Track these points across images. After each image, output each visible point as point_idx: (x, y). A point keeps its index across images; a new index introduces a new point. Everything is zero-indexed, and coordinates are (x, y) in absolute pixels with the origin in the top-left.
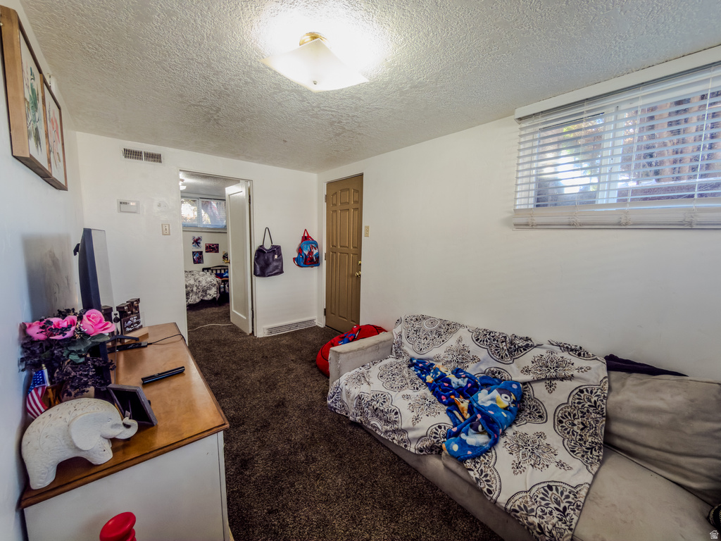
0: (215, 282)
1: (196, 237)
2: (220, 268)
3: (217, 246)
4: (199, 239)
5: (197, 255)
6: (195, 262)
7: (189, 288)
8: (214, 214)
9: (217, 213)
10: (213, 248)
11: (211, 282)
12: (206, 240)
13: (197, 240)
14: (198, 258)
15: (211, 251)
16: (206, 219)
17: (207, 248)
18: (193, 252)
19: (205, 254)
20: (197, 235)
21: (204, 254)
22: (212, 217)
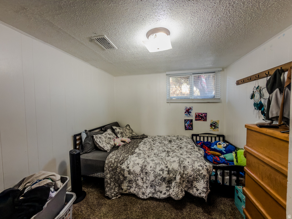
0: (204, 172)
1: (188, 107)
2: (207, 135)
3: (206, 115)
4: (190, 109)
5: (188, 123)
6: (186, 129)
7: (171, 175)
8: (203, 88)
9: (206, 87)
10: (201, 117)
11: (199, 170)
12: (197, 109)
13: (189, 110)
14: (189, 125)
15: (200, 120)
16: (197, 92)
17: (196, 116)
18: (185, 120)
19: (195, 123)
20: (188, 106)
21: (194, 121)
22: (202, 90)
